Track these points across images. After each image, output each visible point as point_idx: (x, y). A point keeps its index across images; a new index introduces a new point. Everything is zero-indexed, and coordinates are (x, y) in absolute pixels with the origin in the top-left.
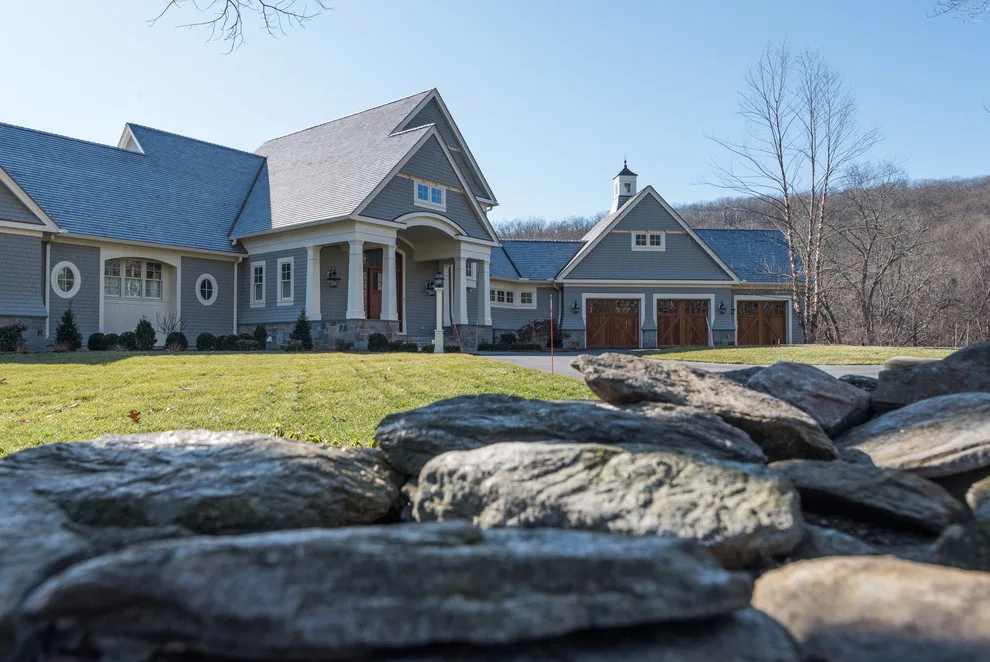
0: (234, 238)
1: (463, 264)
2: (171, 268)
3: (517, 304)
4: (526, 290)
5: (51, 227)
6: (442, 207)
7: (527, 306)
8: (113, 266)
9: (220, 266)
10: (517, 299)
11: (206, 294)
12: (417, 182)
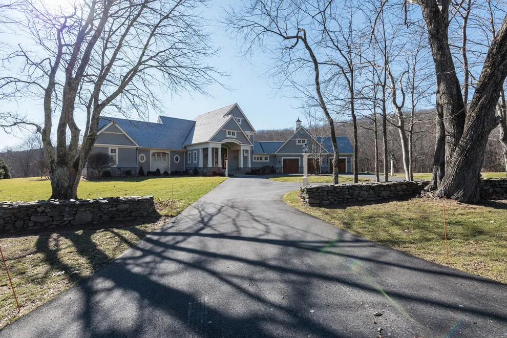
0: (184, 146)
1: (242, 151)
2: (168, 154)
3: (264, 160)
4: (266, 156)
5: (138, 146)
6: (235, 137)
7: (266, 161)
8: (154, 154)
9: (180, 153)
10: (263, 158)
11: (177, 160)
12: (227, 131)
